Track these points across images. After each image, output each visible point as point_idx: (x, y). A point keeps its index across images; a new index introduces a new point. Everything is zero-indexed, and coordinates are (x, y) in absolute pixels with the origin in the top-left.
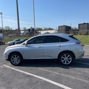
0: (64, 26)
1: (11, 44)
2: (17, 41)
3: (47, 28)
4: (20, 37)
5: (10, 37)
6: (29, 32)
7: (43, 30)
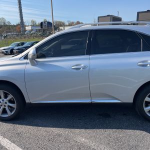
0: (108, 16)
1: (7, 52)
2: (18, 45)
3: (73, 23)
4: (25, 38)
5: (5, 37)
6: (42, 27)
7: (67, 26)
